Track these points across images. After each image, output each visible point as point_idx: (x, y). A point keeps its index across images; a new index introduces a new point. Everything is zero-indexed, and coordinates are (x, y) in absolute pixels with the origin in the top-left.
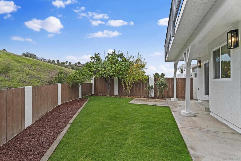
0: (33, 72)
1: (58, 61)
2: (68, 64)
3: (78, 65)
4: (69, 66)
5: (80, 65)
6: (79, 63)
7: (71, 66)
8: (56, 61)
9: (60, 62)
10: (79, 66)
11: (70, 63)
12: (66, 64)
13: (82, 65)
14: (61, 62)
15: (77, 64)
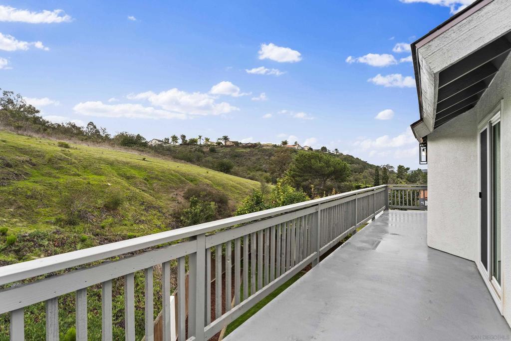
0: (149, 195)
1: (183, 137)
2: (202, 142)
3: (223, 142)
4: (205, 145)
5: (228, 143)
6: (226, 138)
7: (209, 145)
8: (179, 137)
9: (188, 139)
10: (226, 146)
11: (207, 140)
12: (199, 143)
13: (233, 142)
14: (190, 138)
15: (221, 141)
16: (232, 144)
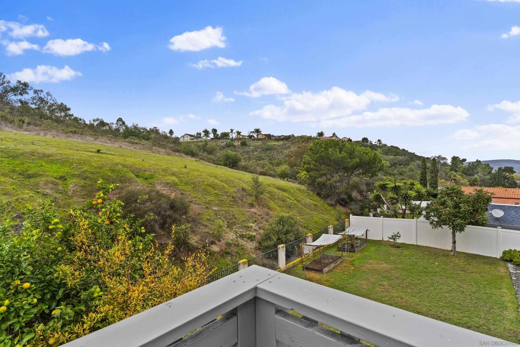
1: (215, 131)
2: (234, 136)
3: (255, 135)
4: (236, 139)
5: (260, 137)
6: (257, 131)
7: (240, 139)
8: (210, 131)
9: (219, 133)
10: (258, 139)
11: (239, 133)
12: (231, 137)
13: (265, 135)
14: (221, 132)
15: (253, 134)
16: (264, 137)
